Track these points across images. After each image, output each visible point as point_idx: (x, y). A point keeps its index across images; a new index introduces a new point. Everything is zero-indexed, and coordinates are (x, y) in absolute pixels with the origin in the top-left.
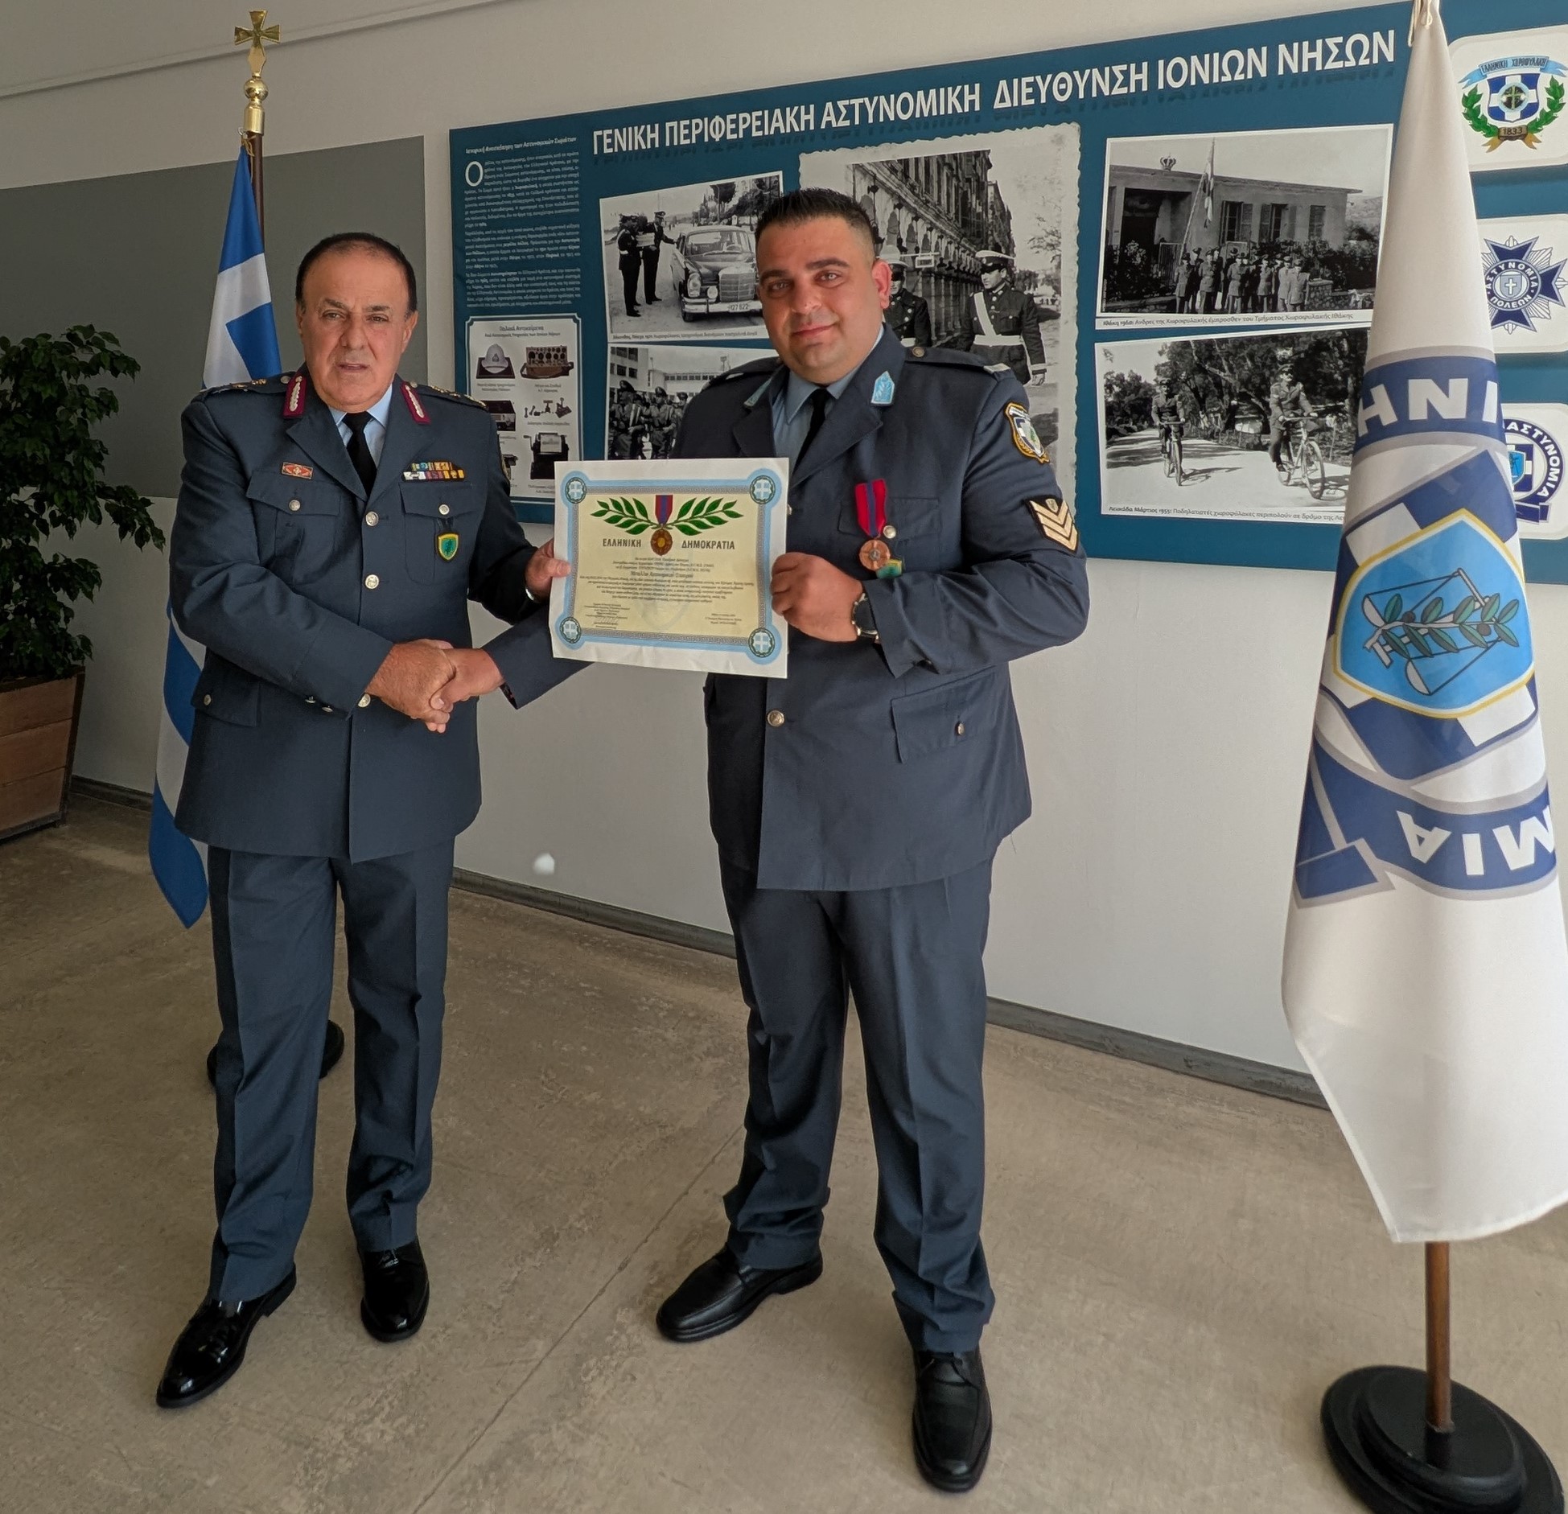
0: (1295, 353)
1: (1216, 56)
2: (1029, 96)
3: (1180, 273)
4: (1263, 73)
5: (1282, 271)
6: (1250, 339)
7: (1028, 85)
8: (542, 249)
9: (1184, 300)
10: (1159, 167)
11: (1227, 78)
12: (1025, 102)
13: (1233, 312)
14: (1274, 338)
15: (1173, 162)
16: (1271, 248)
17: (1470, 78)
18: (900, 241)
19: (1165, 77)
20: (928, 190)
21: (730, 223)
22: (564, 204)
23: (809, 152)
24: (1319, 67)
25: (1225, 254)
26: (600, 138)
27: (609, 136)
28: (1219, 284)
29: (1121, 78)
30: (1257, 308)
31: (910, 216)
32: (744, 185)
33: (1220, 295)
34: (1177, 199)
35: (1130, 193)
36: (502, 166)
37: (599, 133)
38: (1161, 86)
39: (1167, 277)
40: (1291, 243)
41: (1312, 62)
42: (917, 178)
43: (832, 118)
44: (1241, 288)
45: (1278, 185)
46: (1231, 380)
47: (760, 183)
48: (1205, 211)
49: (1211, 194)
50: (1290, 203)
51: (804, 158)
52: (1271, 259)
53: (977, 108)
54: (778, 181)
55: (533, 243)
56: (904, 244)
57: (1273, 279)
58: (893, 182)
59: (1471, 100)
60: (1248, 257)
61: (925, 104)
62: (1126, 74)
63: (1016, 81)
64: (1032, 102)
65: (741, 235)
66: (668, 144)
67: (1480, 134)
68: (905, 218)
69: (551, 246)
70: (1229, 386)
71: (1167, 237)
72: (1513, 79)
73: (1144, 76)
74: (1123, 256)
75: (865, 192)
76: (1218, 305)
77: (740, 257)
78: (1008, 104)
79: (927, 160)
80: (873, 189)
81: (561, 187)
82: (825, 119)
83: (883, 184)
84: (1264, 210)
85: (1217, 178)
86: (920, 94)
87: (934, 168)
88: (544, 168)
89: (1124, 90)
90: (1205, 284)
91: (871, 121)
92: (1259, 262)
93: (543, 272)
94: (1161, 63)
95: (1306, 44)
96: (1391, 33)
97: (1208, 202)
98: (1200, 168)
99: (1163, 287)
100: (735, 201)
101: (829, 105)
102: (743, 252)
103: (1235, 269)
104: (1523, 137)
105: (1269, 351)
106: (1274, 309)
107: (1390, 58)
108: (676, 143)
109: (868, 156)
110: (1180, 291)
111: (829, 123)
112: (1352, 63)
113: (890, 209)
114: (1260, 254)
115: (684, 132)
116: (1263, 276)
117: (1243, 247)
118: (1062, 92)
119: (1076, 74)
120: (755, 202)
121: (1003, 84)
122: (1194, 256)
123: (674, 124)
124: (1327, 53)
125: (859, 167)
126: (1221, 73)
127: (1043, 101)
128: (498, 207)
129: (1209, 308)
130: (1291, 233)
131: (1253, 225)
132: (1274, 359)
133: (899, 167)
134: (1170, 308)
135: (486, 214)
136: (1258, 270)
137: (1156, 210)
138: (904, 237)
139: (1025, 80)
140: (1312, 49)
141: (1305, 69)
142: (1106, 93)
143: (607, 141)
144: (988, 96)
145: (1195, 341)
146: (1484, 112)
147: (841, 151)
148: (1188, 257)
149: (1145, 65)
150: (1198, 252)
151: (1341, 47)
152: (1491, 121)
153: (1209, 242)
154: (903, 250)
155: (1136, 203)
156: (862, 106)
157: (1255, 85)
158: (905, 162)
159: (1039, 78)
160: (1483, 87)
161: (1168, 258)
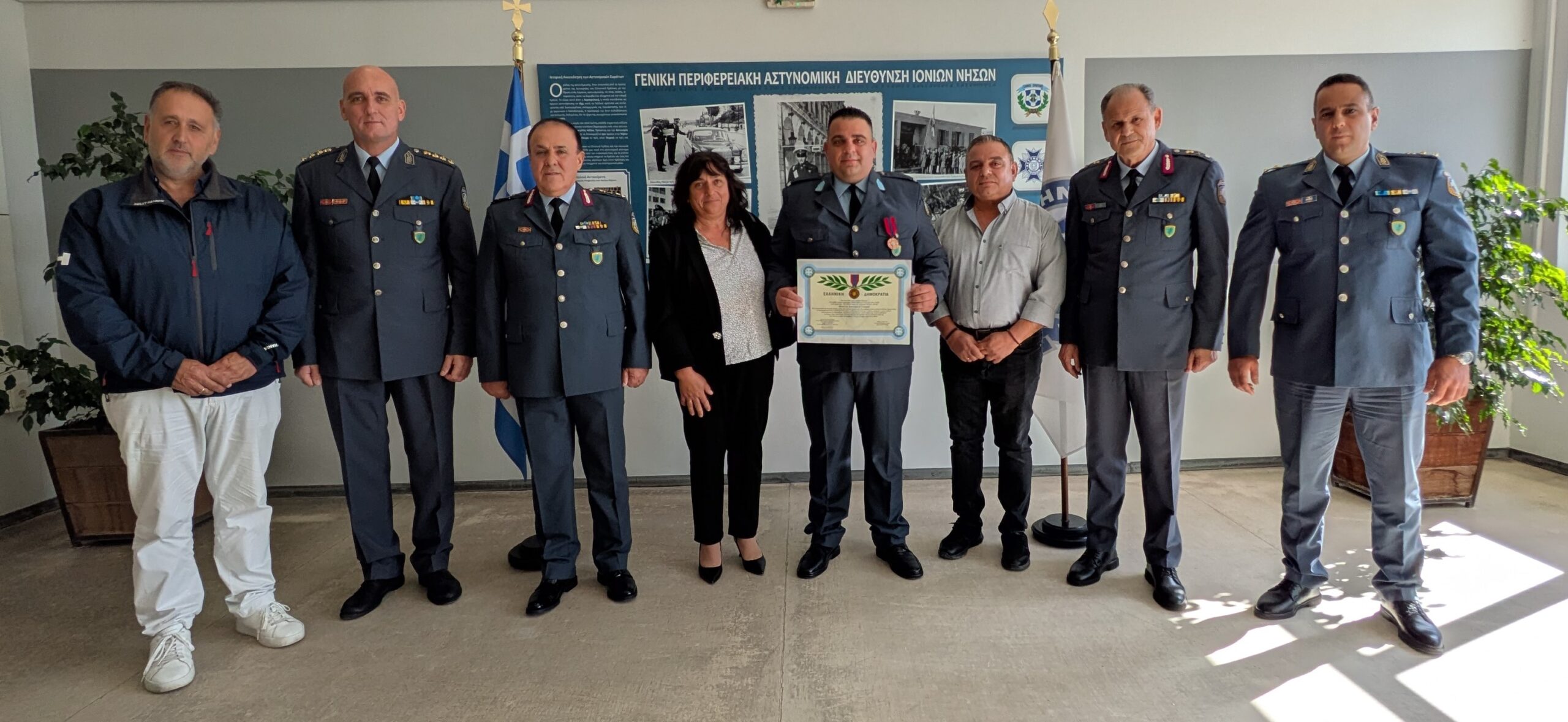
0: (965, 190)
1: (934, 71)
2: (861, 79)
3: (923, 157)
4: (951, 80)
5: (960, 158)
6: (950, 185)
7: (860, 74)
8: (603, 134)
9: (925, 168)
10: (914, 114)
11: (938, 81)
12: (859, 82)
13: (943, 173)
14: (958, 184)
15: (919, 112)
16: (956, 149)
17: (1020, 90)
18: (804, 139)
19: (915, 77)
20: (817, 117)
21: (717, 126)
22: (617, 111)
23: (758, 94)
24: (971, 80)
25: (940, 151)
26: (639, 78)
27: (644, 77)
28: (938, 162)
29: (898, 76)
30: (952, 172)
31: (809, 128)
32: (724, 108)
33: (938, 167)
34: (921, 127)
35: (903, 124)
36: (575, 87)
37: (639, 75)
38: (914, 81)
39: (918, 159)
40: (963, 147)
41: (968, 77)
42: (812, 111)
43: (770, 80)
44: (946, 164)
45: (957, 124)
46: (943, 201)
47: (733, 108)
48: (931, 133)
49: (934, 126)
50: (962, 132)
51: (755, 97)
52: (956, 153)
53: (838, 82)
54: (742, 108)
55: (597, 130)
56: (807, 141)
57: (957, 161)
58: (801, 112)
59: (1020, 97)
60: (948, 152)
61: (815, 78)
62: (900, 74)
63: (855, 72)
64: (862, 82)
65: (724, 133)
66: (680, 84)
67: (1023, 110)
68: (807, 129)
69: (609, 132)
70: (942, 203)
71: (917, 142)
72: (1033, 92)
73: (907, 76)
74: (901, 149)
75: (787, 115)
76: (937, 171)
77: (723, 143)
78: (852, 82)
79: (816, 103)
80: (791, 114)
81: (615, 102)
82: (766, 80)
83: (796, 113)
84: (953, 134)
85: (936, 120)
86: (812, 73)
87: (819, 107)
88: (604, 91)
89: (900, 81)
90: (933, 162)
91: (789, 83)
92: (952, 154)
93: (605, 146)
94: (914, 71)
95: (966, 70)
96: (994, 70)
97: (933, 129)
98: (930, 116)
99: (916, 163)
100: (719, 116)
101: (768, 74)
102: (725, 141)
103: (943, 157)
104: (1036, 112)
105: (957, 189)
106: (957, 172)
107: (994, 79)
108: (685, 84)
109: (788, 99)
110: (923, 165)
111: (768, 82)
112: (981, 80)
113: (800, 124)
114: (952, 151)
115: (689, 79)
116: (954, 160)
117: (946, 148)
118: (875, 79)
119: (880, 72)
120: (730, 116)
121: (849, 73)
122: (928, 151)
123: (684, 75)
124: (973, 75)
125: (784, 104)
126: (936, 78)
127: (867, 81)
128: (573, 109)
129: (934, 172)
130: (963, 143)
131: (950, 139)
132: (958, 192)
133: (804, 105)
134: (920, 171)
135: (565, 113)
136: (952, 157)
137: (913, 132)
138: (806, 137)
139: (859, 72)
140: (968, 72)
141: (966, 80)
142: (893, 81)
143: (643, 80)
144: (843, 77)
145: (930, 186)
146: (1024, 102)
147: (775, 96)
148: (925, 151)
149: (908, 71)
150: (930, 149)
151: (978, 73)
152: (1027, 106)
153: (934, 146)
154: (806, 143)
155: (905, 128)
156: (785, 76)
157: (948, 84)
158: (806, 103)
159: (865, 72)
160: (1024, 93)
161: (918, 153)
